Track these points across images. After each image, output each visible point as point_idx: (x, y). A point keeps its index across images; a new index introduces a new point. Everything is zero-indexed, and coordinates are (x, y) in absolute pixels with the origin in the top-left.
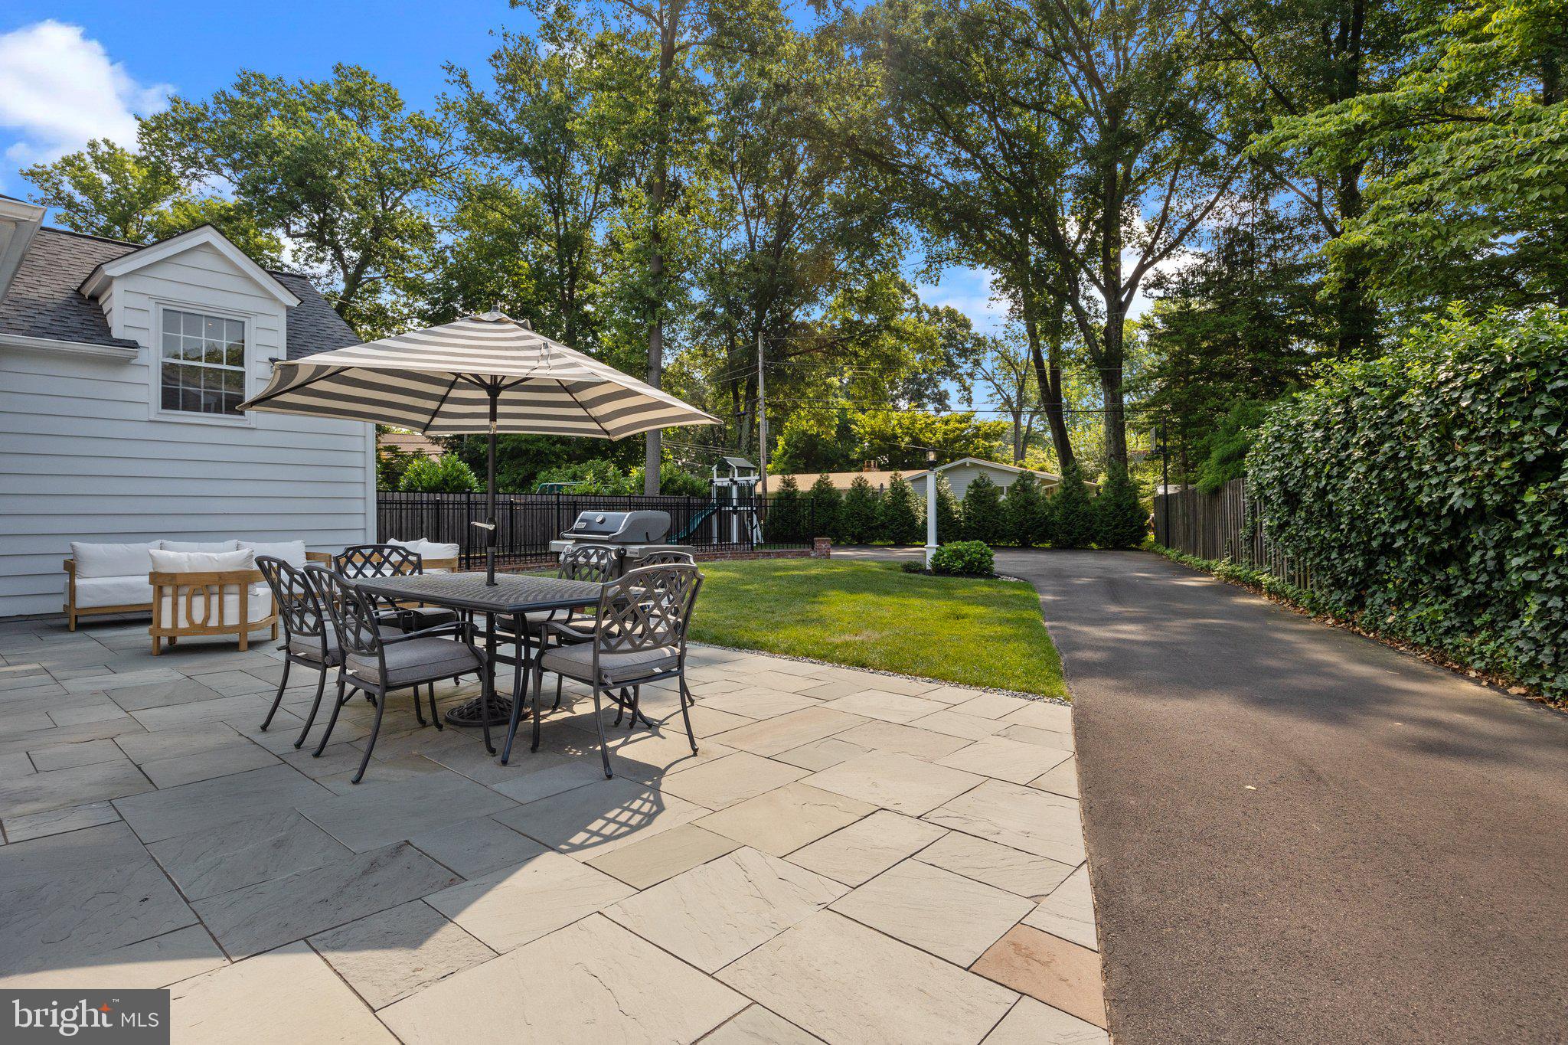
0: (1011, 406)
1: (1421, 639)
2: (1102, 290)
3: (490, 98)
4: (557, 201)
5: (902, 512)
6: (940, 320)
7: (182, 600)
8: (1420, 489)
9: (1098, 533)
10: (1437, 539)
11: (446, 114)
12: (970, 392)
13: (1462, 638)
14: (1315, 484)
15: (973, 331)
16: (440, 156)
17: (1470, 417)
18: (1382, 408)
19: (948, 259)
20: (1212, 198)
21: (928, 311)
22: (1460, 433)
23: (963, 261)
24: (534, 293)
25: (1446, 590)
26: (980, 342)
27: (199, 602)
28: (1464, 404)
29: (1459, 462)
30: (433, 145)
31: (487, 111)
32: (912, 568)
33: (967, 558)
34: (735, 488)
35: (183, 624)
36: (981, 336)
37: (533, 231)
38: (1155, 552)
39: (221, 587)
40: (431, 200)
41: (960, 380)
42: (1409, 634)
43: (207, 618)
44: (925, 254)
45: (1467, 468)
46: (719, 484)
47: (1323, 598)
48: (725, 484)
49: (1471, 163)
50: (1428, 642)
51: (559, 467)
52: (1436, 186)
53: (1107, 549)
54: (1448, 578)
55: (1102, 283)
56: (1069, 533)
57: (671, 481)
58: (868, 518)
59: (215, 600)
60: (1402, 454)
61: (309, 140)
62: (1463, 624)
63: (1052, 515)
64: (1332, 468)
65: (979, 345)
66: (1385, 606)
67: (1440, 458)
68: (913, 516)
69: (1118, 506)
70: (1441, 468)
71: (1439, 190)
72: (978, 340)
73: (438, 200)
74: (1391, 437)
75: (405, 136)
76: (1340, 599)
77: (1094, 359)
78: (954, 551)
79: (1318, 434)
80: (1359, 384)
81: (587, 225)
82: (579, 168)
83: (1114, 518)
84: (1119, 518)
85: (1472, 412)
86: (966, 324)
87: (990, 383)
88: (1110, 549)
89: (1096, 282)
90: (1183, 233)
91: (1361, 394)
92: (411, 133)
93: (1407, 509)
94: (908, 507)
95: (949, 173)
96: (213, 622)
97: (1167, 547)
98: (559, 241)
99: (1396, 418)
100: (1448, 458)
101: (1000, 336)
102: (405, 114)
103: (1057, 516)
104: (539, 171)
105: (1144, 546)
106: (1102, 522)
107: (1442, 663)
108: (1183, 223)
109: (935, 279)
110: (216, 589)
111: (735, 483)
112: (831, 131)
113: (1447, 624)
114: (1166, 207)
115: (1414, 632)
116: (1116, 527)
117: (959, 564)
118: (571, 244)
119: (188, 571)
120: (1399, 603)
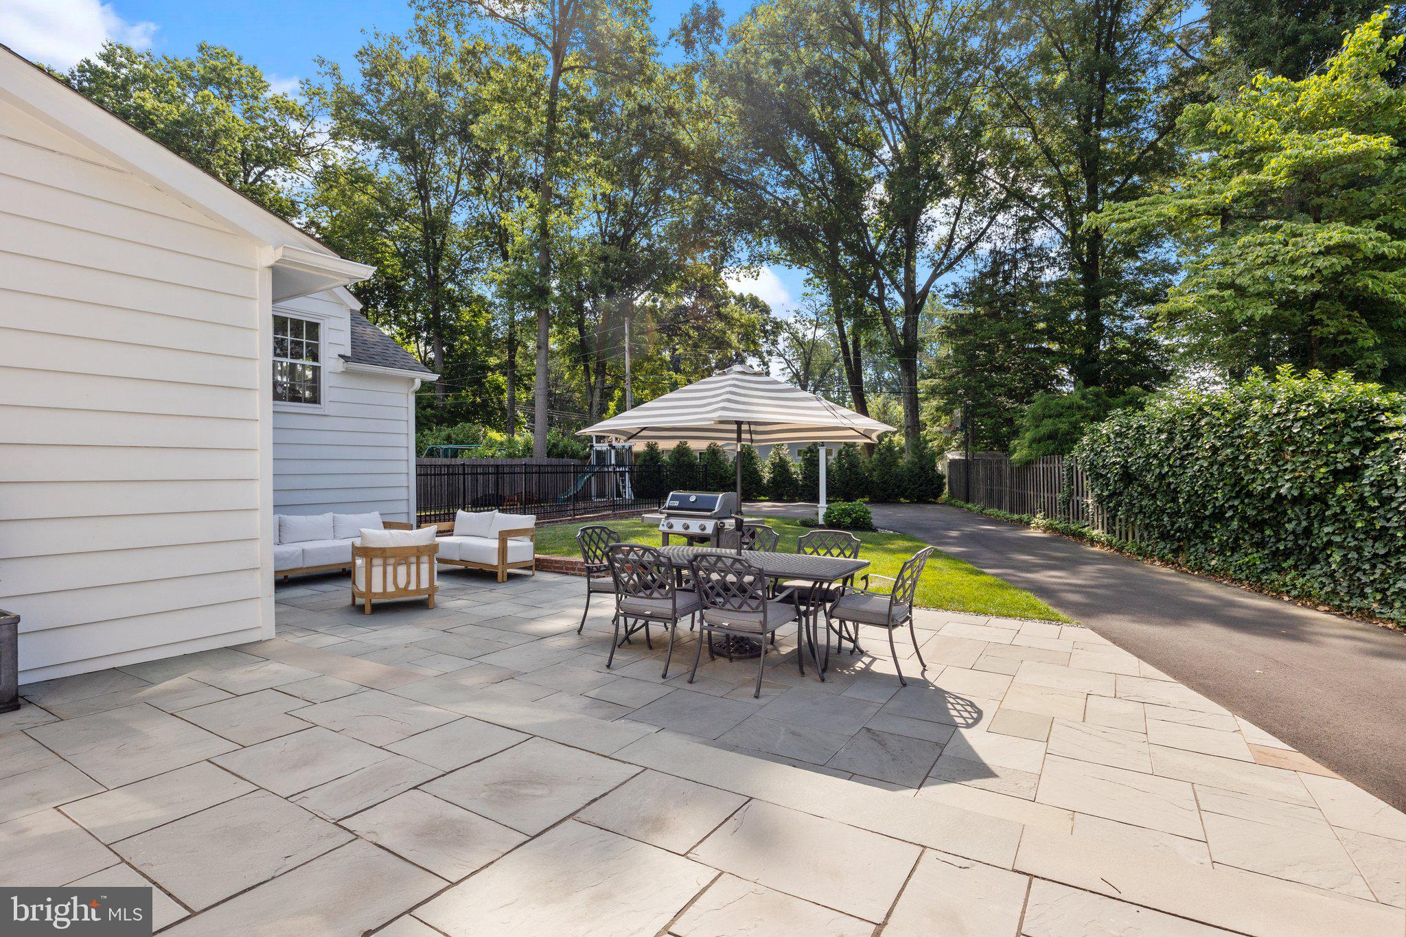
0: (799, 379)
1: (1243, 576)
2: (903, 295)
3: (359, 91)
4: (422, 187)
5: (751, 472)
6: (744, 305)
7: (390, 569)
8: (1254, 480)
9: (906, 489)
10: (1260, 512)
11: (311, 99)
12: (768, 367)
13: (1274, 575)
14: (1158, 471)
15: (772, 315)
16: (303, 137)
17: (1298, 439)
18: (1227, 426)
19: (769, 259)
20: (984, 225)
21: (735, 297)
22: (1291, 448)
23: (782, 262)
24: (400, 271)
25: (1260, 545)
26: (778, 326)
27: (402, 570)
28: (1295, 431)
29: (1289, 466)
30: (295, 126)
31: (357, 102)
32: (809, 524)
33: (854, 515)
34: (613, 452)
35: (391, 588)
36: (779, 320)
37: (398, 213)
38: (951, 505)
39: (418, 558)
40: (288, 176)
41: (761, 357)
42: (1231, 572)
43: (408, 583)
44: (749, 253)
45: (1294, 471)
46: (599, 449)
47: (1150, 548)
48: (604, 449)
49: (1259, 261)
50: (1247, 578)
51: (431, 430)
52: (1237, 273)
53: (912, 502)
54: (1263, 538)
55: (903, 288)
56: (884, 490)
57: (555, 446)
58: (722, 477)
59: (414, 568)
60: (1242, 457)
61: (182, 115)
62: (1273, 566)
63: (871, 476)
64: (1175, 460)
65: (777, 328)
66: (1207, 554)
67: (1275, 462)
68: (760, 476)
69: (922, 468)
70: (1275, 469)
71: (1239, 275)
72: (776, 323)
73: (295, 176)
74: (1232, 445)
75: (266, 115)
76: (1165, 548)
77: (896, 350)
78: (843, 510)
79: (1163, 436)
80: (1206, 408)
81: (448, 211)
82: (440, 159)
83: (920, 478)
84: (923, 478)
85: (1300, 436)
86: (765, 310)
87: (782, 359)
88: (916, 503)
89: (898, 288)
90: (964, 251)
91: (1207, 414)
92: (273, 114)
93: (1241, 491)
94: (755, 469)
95: (781, 192)
96: (413, 587)
97: (967, 501)
98: (425, 225)
99: (1236, 433)
100: (1280, 463)
101: (791, 320)
102: (268, 95)
103: (875, 476)
104: (404, 160)
105: (939, 500)
106: (910, 481)
107: (1261, 592)
108: (963, 244)
109: (755, 274)
110: (413, 559)
111: (614, 448)
112: (686, 149)
113: (1262, 566)
114: (953, 230)
115: (1235, 572)
116: (921, 485)
117: (848, 520)
118: (435, 226)
119: (392, 545)
120: (1221, 552)
